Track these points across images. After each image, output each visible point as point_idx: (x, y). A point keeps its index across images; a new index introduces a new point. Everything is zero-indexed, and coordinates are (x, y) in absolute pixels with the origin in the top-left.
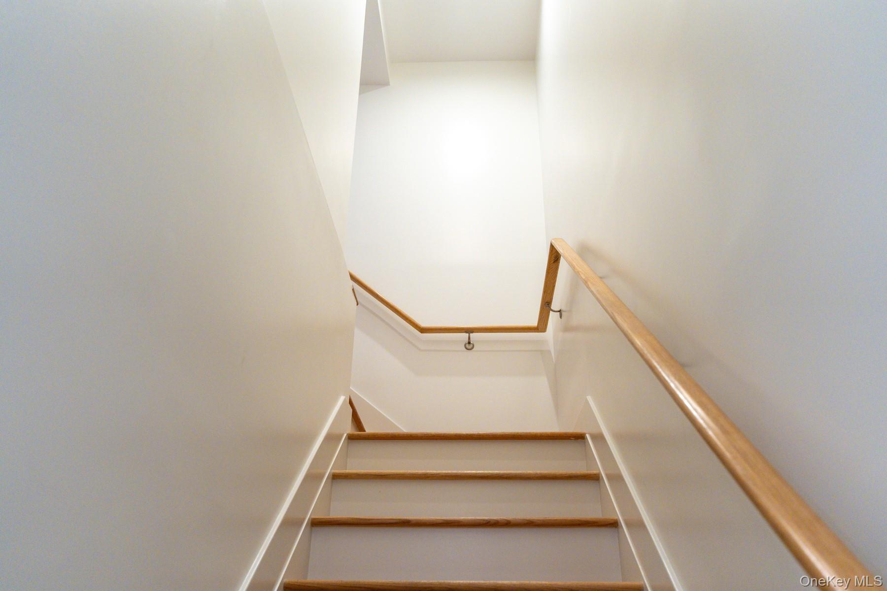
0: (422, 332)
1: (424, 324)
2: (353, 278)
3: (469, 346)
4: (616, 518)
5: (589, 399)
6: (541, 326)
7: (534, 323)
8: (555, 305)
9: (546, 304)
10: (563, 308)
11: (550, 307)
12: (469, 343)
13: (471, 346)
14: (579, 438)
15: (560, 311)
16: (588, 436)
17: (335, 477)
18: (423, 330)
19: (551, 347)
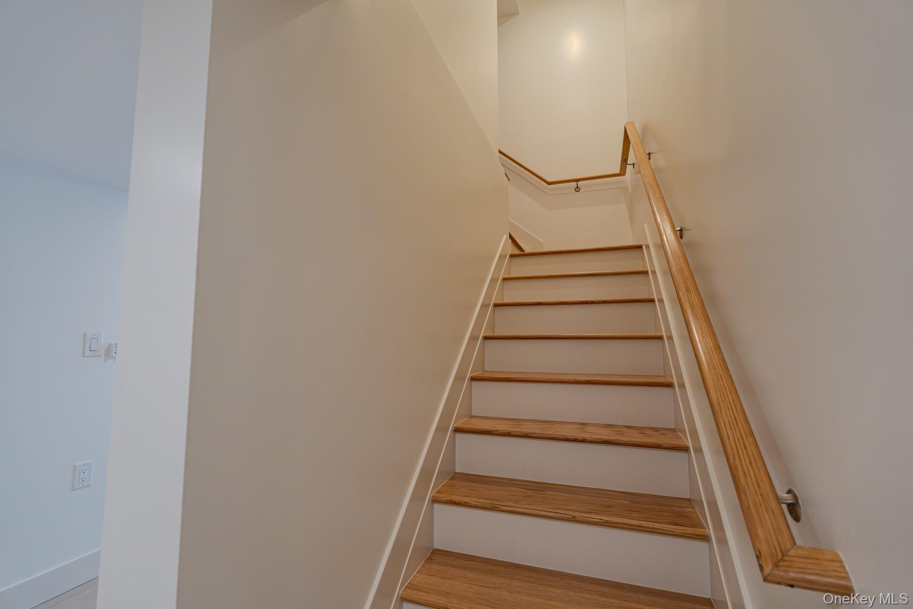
0: (549, 185)
1: (549, 180)
2: (500, 152)
3: (577, 189)
4: (653, 298)
5: (645, 226)
6: (622, 172)
7: (618, 171)
8: (630, 160)
9: (625, 160)
10: (635, 162)
11: (627, 162)
12: (577, 187)
13: (579, 189)
14: (640, 247)
15: (633, 164)
16: (644, 247)
17: (504, 279)
18: (549, 183)
19: (629, 185)
